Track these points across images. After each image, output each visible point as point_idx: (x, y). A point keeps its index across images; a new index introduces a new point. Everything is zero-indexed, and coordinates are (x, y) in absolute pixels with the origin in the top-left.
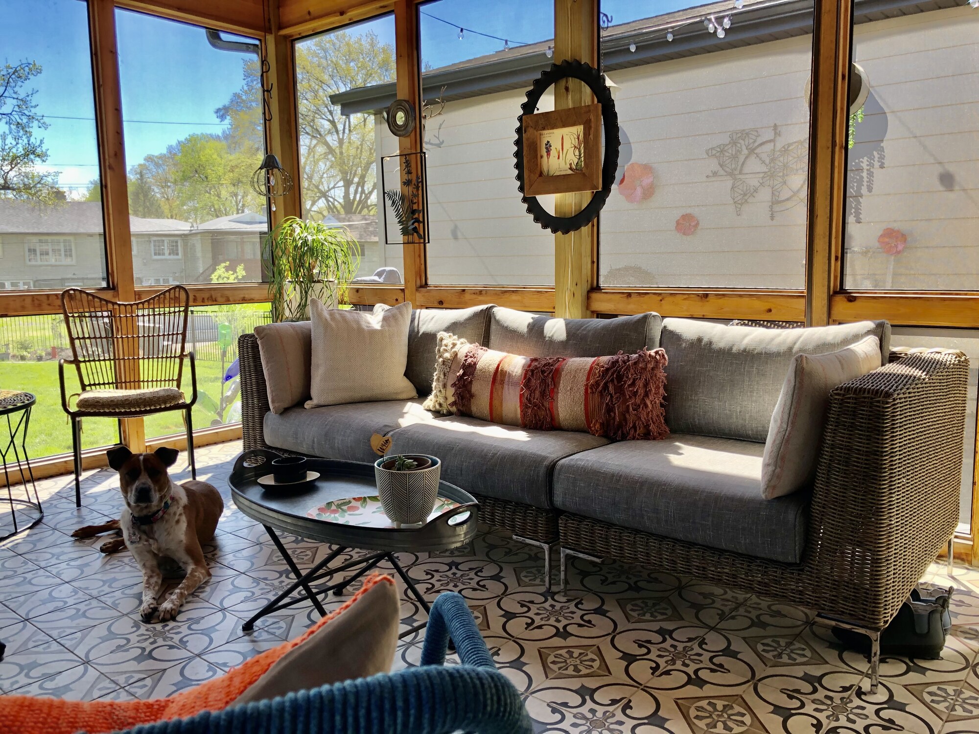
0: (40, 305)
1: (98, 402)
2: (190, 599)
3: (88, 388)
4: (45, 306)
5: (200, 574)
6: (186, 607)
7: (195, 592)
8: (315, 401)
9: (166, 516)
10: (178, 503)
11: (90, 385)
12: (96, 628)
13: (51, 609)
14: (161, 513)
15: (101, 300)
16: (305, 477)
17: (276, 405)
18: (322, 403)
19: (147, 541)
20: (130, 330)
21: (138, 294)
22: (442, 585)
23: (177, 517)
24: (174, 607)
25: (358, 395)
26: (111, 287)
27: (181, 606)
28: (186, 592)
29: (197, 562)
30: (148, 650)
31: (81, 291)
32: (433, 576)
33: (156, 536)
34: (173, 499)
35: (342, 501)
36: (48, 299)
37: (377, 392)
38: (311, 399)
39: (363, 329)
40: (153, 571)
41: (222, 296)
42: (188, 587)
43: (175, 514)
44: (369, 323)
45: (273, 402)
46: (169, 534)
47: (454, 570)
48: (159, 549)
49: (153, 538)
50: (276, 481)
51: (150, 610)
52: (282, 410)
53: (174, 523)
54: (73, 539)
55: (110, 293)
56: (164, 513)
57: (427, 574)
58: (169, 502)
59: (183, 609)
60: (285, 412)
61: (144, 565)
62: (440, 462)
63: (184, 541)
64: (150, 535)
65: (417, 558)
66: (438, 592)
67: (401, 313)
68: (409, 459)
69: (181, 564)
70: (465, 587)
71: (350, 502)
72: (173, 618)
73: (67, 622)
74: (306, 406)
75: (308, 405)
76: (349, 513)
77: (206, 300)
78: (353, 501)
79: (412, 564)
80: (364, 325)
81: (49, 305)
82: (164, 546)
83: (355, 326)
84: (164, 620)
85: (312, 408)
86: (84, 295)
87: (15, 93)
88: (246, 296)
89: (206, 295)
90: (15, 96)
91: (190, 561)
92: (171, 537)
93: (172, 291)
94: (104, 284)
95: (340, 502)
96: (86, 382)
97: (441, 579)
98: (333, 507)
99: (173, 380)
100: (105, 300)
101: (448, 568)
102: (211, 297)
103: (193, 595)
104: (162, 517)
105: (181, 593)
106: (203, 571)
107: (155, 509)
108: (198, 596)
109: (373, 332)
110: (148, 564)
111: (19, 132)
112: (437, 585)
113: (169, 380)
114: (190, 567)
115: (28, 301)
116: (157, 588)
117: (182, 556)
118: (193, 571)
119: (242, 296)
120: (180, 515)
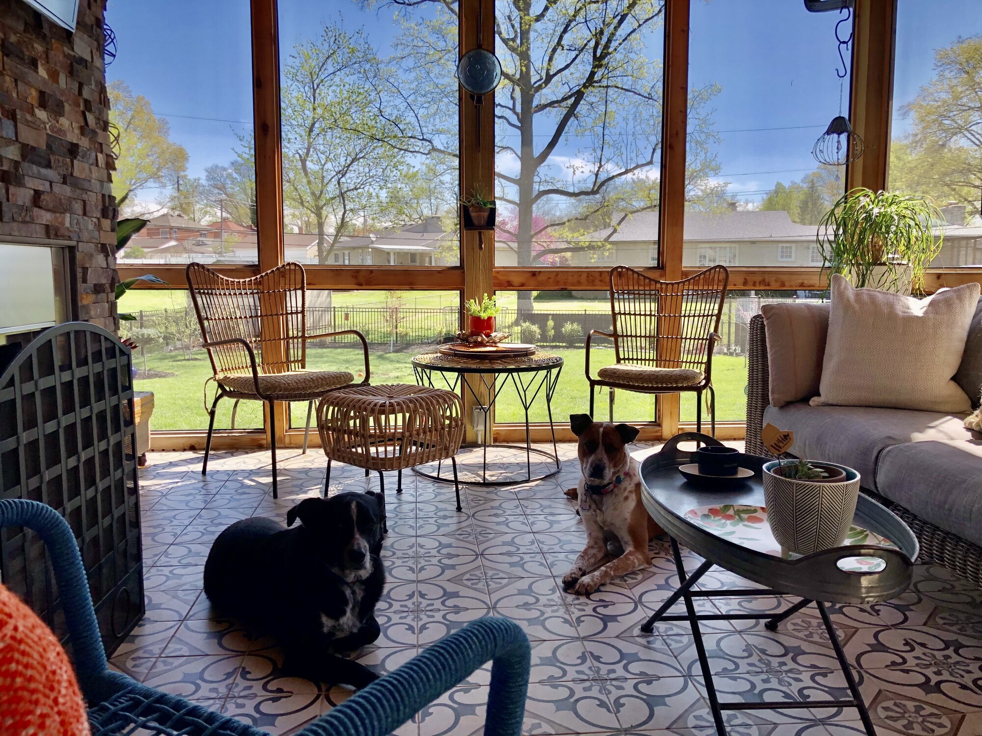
0: (593, 281)
1: (615, 373)
2: (617, 581)
3: (622, 362)
4: (597, 282)
5: (636, 560)
6: (608, 588)
7: (626, 575)
8: (822, 399)
9: (616, 490)
10: (631, 480)
11: (624, 359)
12: (522, 580)
13: (504, 551)
14: (611, 486)
15: (645, 277)
16: (736, 473)
17: (776, 396)
18: (831, 402)
19: (595, 511)
20: (673, 310)
21: (685, 274)
22: (917, 665)
23: (626, 494)
24: (591, 583)
25: (877, 398)
26: (661, 267)
27: (603, 585)
28: (612, 573)
29: (638, 545)
30: (546, 616)
31: (628, 269)
32: (913, 649)
33: (604, 509)
34: (627, 474)
35: (745, 508)
36: (601, 276)
37: (903, 398)
38: (819, 395)
39: (896, 315)
40: (596, 543)
41: (776, 281)
42: (616, 569)
43: (625, 489)
44: (908, 308)
45: (773, 393)
46: (615, 509)
47: (950, 652)
48: (604, 522)
49: (600, 510)
50: (700, 471)
51: (570, 579)
52: (783, 404)
53: (622, 499)
54: (565, 496)
55: (658, 272)
56: (615, 486)
57: (907, 644)
58: (622, 477)
59: (602, 589)
60: (785, 405)
61: (590, 534)
62: (859, 476)
63: (629, 520)
64: (599, 506)
65: (906, 619)
66: (907, 671)
67: (960, 298)
68: (816, 467)
69: (622, 543)
70: (953, 679)
71: (755, 511)
72: (587, 594)
73: (506, 567)
74: (811, 403)
75: (814, 401)
76: (746, 523)
77: (757, 284)
78: (760, 511)
79: (893, 625)
80: (899, 310)
81: (601, 281)
82: (609, 519)
83: (886, 310)
84: (578, 593)
85: (818, 406)
86: (630, 273)
87: (697, 114)
88: (806, 282)
89: (758, 278)
90: (697, 117)
91: (631, 543)
92: (617, 512)
93: (713, 271)
94: (654, 263)
95: (742, 508)
96: (622, 356)
97: (923, 657)
98: (731, 512)
99: (702, 363)
100: (649, 279)
101: (943, 646)
102: (764, 280)
103: (622, 578)
104: (612, 490)
105: (606, 572)
106: (640, 557)
107: (606, 482)
108: (626, 581)
109: (911, 320)
110: (594, 534)
111: (697, 149)
112: (911, 663)
113: (698, 363)
114: (629, 549)
115: (584, 276)
116: (592, 560)
117: (625, 536)
118: (630, 553)
119: (801, 281)
120: (631, 492)
